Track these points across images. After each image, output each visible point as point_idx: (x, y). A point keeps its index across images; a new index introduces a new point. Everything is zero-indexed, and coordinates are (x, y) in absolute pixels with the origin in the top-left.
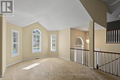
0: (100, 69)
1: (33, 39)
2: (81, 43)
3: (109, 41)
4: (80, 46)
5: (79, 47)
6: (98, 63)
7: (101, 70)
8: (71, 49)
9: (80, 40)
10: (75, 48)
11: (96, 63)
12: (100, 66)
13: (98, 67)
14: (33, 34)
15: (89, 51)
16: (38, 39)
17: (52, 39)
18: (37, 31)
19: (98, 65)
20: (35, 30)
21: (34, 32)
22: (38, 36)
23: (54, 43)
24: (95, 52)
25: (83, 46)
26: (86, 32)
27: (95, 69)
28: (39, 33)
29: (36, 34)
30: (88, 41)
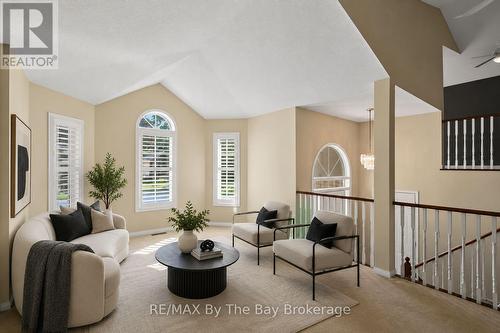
0: (417, 279)
1: (140, 151)
2: (339, 170)
3: (452, 163)
4: (337, 182)
5: (332, 186)
6: (408, 253)
7: (420, 281)
8: (297, 192)
9: (335, 156)
10: (315, 190)
11: (403, 253)
12: (417, 263)
13: (407, 267)
14: (142, 132)
15: (372, 201)
16: (160, 153)
17: (220, 153)
18: (160, 119)
19: (408, 259)
20: (149, 115)
21: (144, 124)
22: (161, 140)
23: (231, 169)
24: (398, 208)
25: (347, 184)
26: (359, 125)
27: (397, 275)
28: (165, 127)
29: (155, 131)
30: (368, 161)
